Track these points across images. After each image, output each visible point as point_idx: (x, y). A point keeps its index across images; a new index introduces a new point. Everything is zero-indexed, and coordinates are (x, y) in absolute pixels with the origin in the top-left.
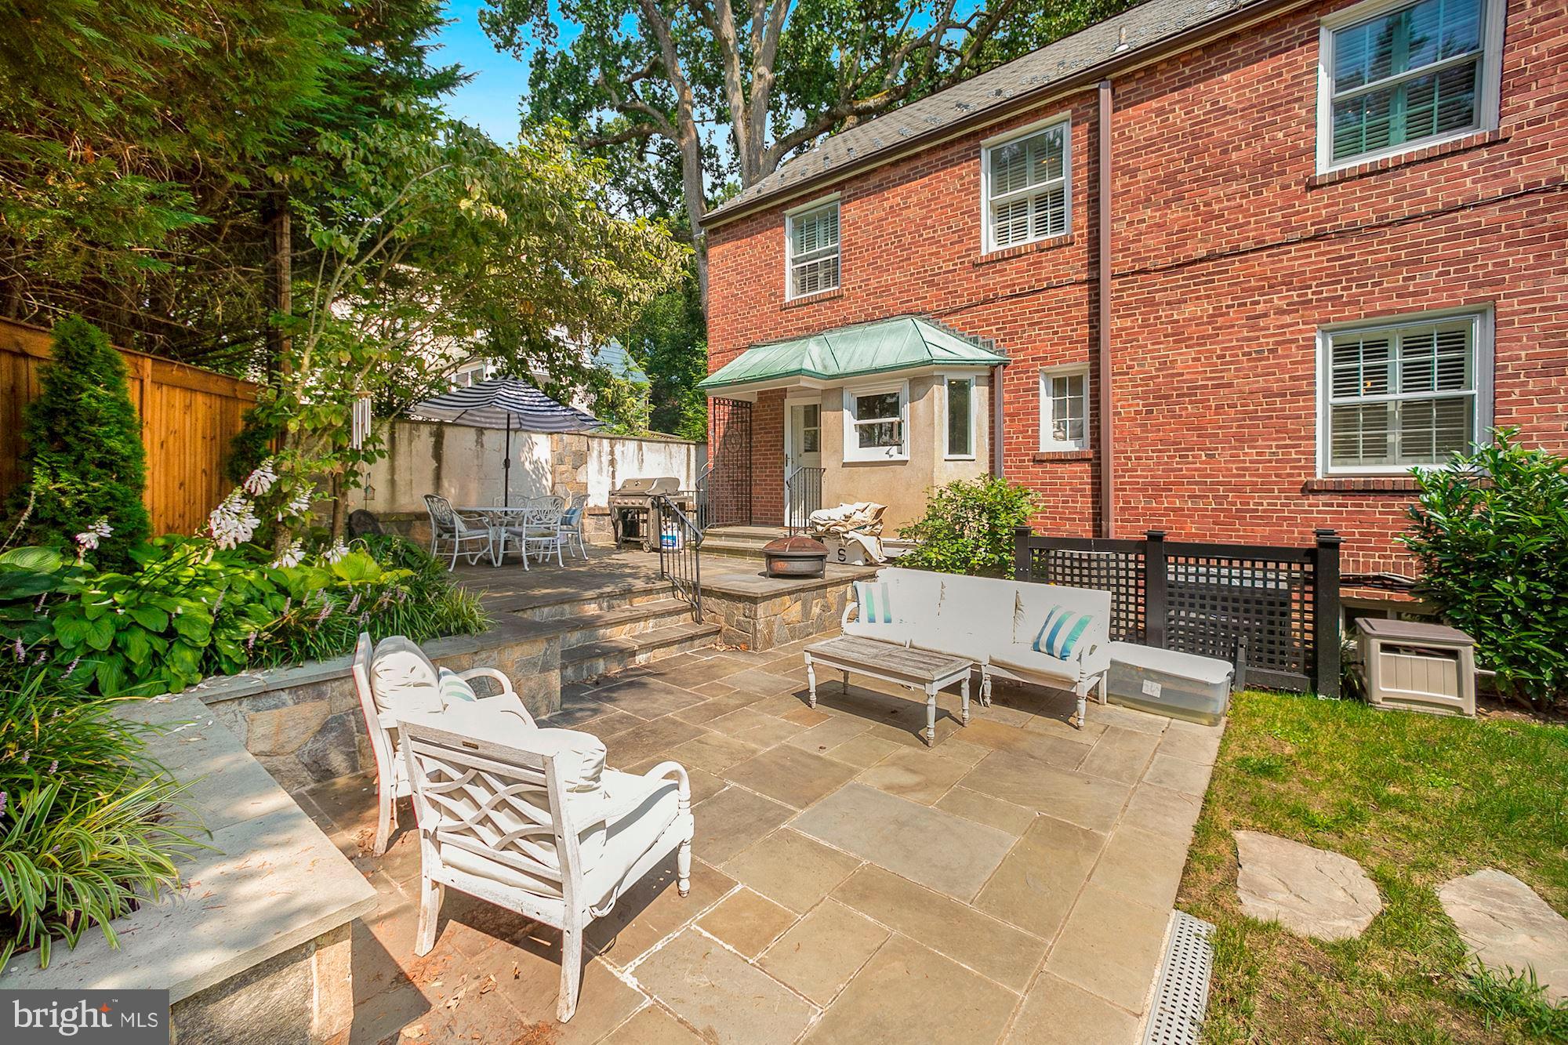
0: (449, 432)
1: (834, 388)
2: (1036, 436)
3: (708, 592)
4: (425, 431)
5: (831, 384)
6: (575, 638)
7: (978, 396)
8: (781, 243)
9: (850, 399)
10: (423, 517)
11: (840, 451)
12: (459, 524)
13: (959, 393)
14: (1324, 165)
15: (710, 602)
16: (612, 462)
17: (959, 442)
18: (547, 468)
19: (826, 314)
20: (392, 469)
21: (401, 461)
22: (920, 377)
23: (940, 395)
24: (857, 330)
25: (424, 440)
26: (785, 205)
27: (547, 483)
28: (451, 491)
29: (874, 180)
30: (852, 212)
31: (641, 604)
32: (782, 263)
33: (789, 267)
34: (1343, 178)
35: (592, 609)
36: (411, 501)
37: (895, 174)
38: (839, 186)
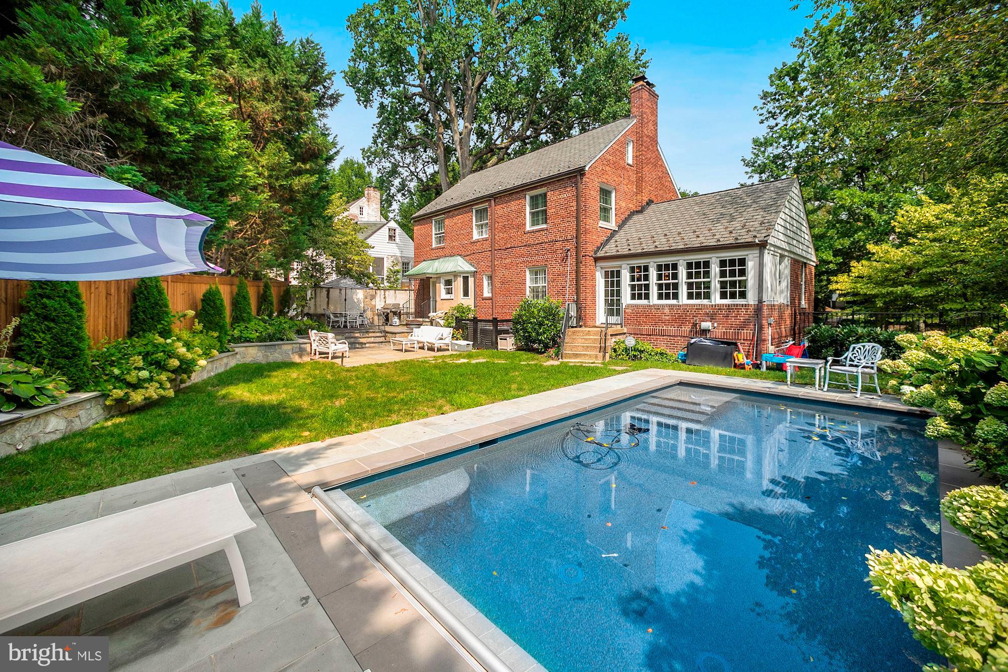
0: (331, 290)
1: (439, 276)
2: (482, 292)
3: (387, 332)
4: (324, 290)
5: (438, 276)
6: (352, 340)
7: (471, 281)
8: (431, 228)
9: (443, 281)
10: (324, 315)
11: (440, 296)
12: (332, 316)
13: (466, 279)
14: (528, 228)
15: (388, 335)
16: (385, 298)
17: (466, 294)
18: (362, 301)
19: (441, 253)
20: (315, 301)
21: (318, 299)
22: (456, 274)
23: (460, 281)
24: (447, 258)
25: (324, 292)
26: (432, 217)
27: (362, 305)
28: (332, 308)
29: (451, 213)
30: (447, 222)
31: (371, 335)
32: (432, 235)
33: (434, 236)
34: (533, 232)
35: (357, 335)
36: (320, 311)
37: (456, 212)
38: (444, 214)
